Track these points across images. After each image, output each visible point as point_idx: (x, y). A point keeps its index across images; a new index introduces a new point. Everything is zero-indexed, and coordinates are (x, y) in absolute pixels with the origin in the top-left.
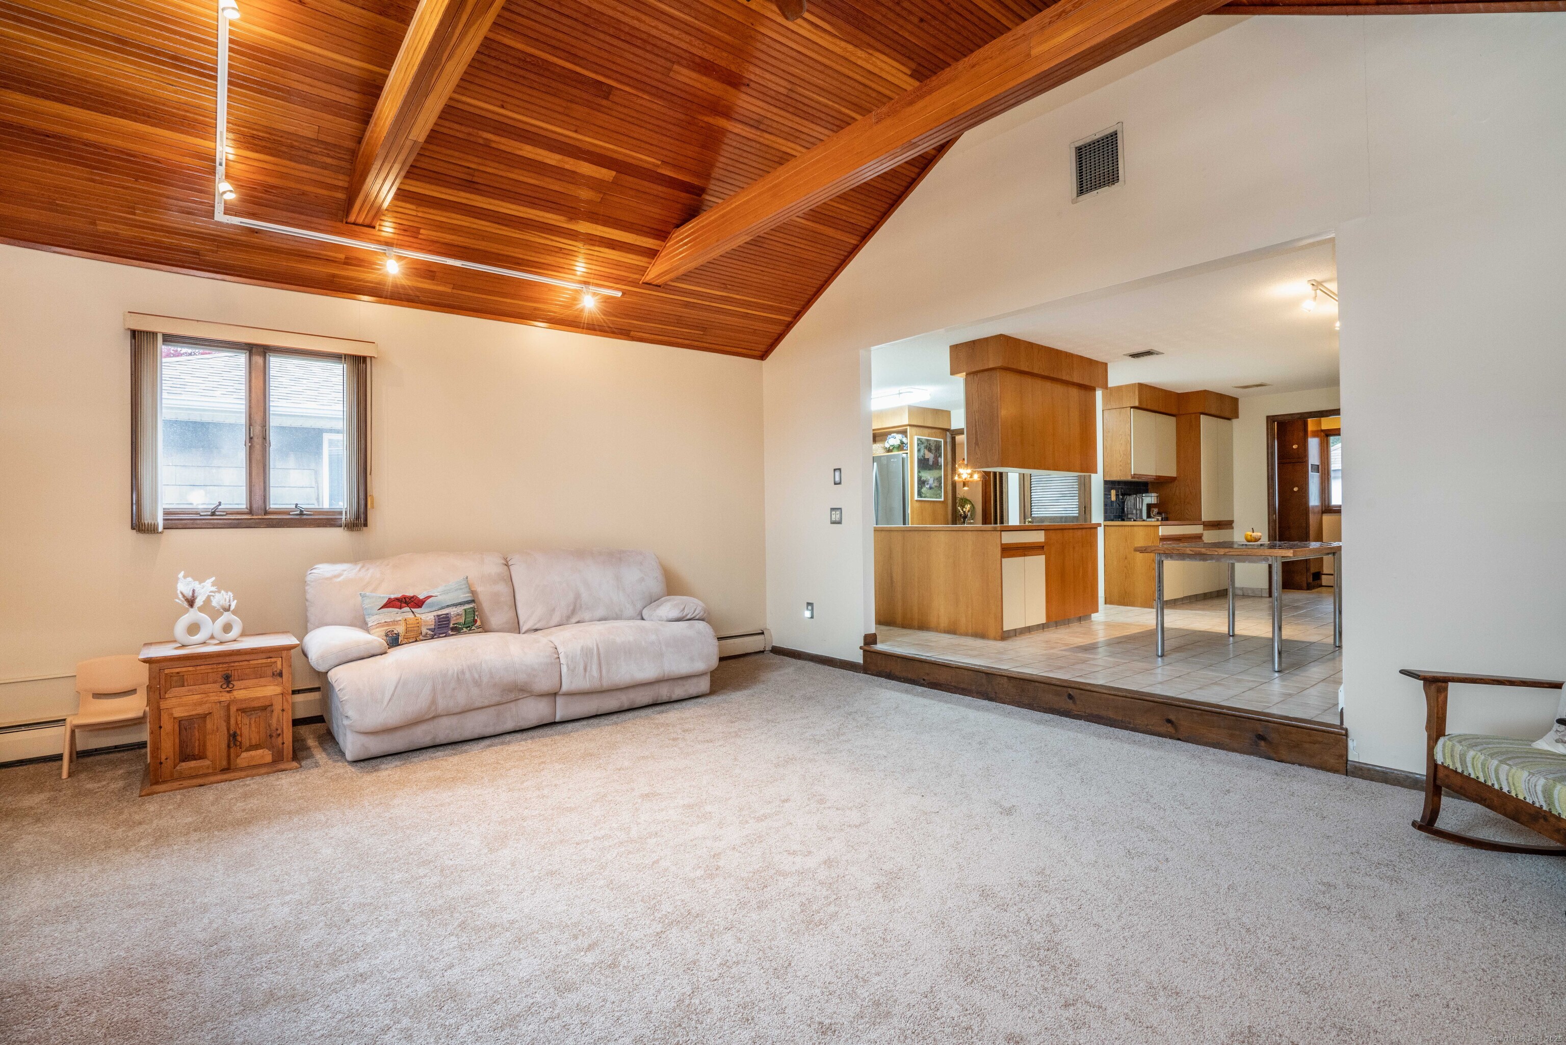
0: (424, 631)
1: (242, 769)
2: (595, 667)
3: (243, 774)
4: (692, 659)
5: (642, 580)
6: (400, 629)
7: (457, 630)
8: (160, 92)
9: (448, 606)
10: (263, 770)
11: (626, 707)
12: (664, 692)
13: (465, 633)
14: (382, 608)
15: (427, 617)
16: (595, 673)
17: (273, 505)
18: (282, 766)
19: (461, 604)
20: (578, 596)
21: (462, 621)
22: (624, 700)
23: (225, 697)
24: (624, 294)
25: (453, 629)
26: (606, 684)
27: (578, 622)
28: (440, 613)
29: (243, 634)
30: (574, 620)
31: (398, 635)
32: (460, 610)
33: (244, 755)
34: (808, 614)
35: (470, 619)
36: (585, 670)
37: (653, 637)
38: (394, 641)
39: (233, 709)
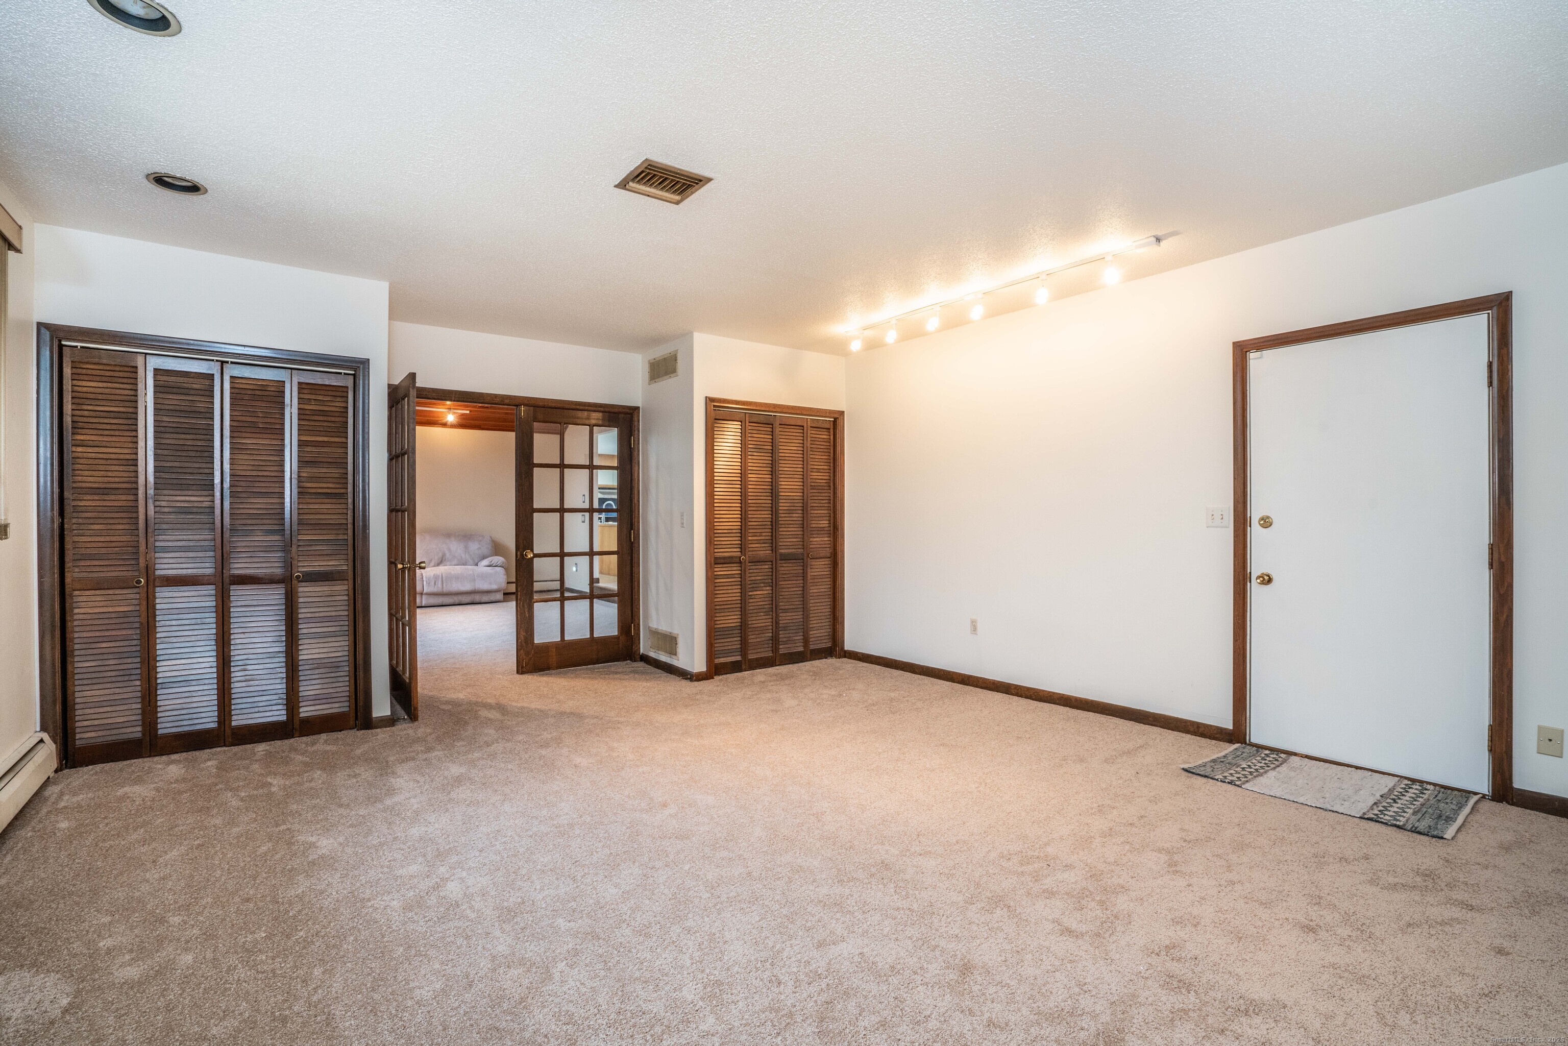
2: (440, 583)
4: (491, 584)
5: (479, 549)
11: (457, 603)
12: (477, 598)
16: (440, 585)
20: (444, 555)
22: (456, 599)
26: (445, 590)
34: (574, 569)
36: (435, 584)
37: (471, 572)
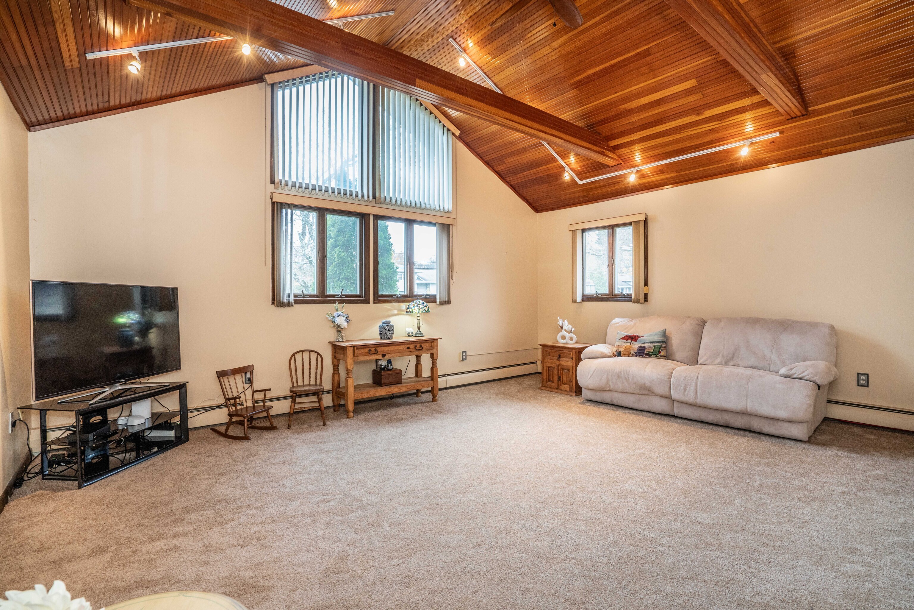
0: (632, 352)
1: (562, 390)
3: (561, 392)
6: (622, 350)
7: (649, 355)
8: (540, 156)
9: (647, 343)
10: (566, 393)
13: (653, 357)
14: (622, 339)
15: (636, 346)
17: (617, 292)
18: (571, 394)
19: (653, 342)
21: (652, 351)
23: (558, 363)
24: (780, 133)
25: (646, 354)
27: (734, 365)
28: (642, 345)
29: (577, 343)
30: (731, 364)
31: (620, 352)
32: (652, 345)
33: (563, 385)
35: (657, 351)
38: (618, 354)
39: (560, 367)
